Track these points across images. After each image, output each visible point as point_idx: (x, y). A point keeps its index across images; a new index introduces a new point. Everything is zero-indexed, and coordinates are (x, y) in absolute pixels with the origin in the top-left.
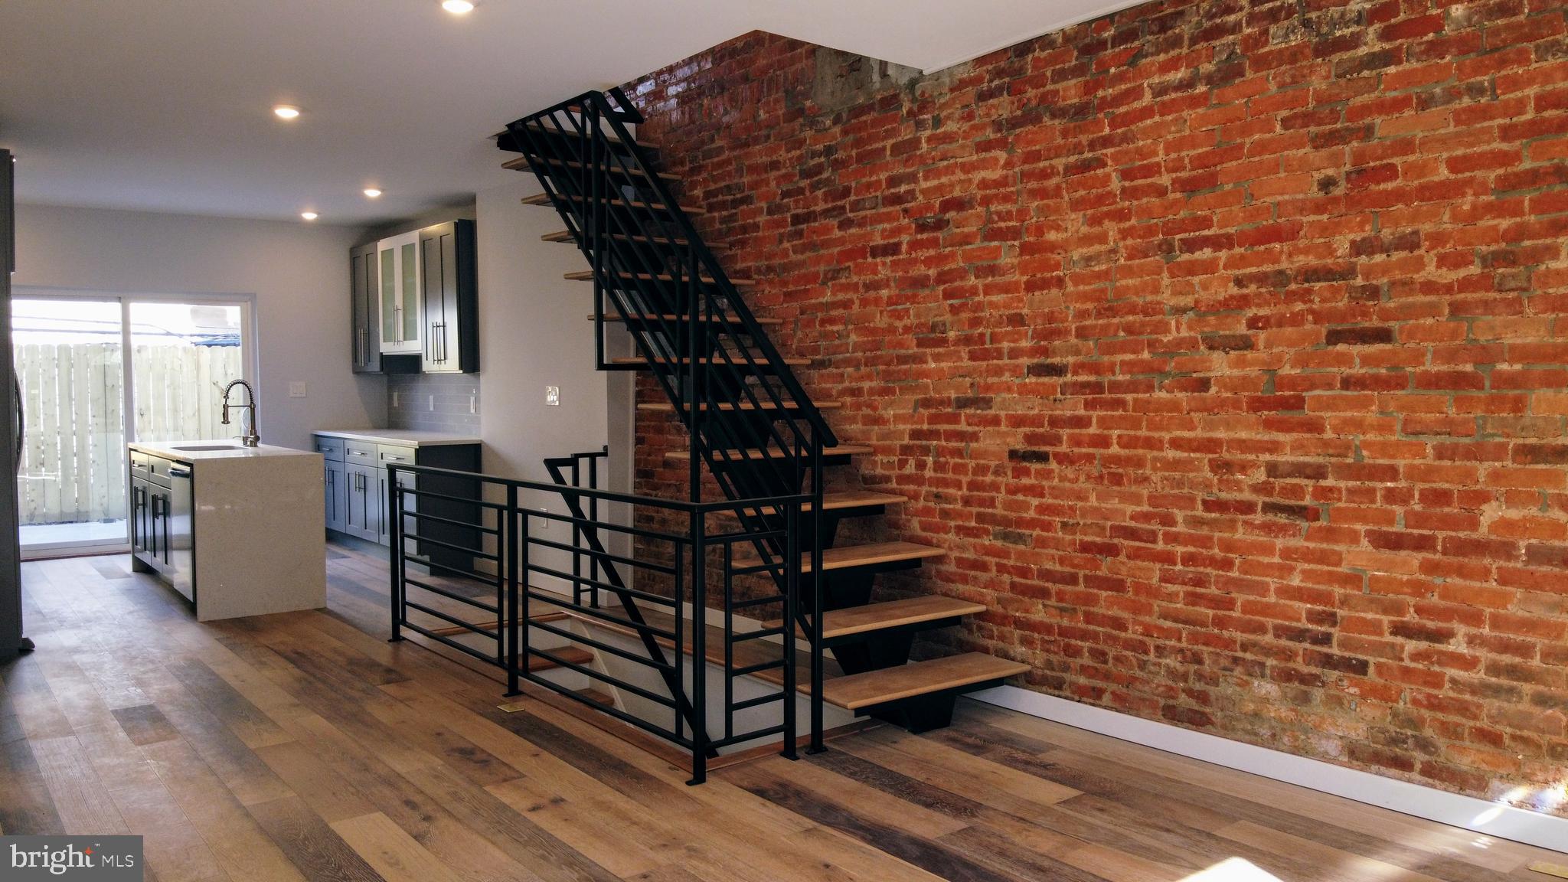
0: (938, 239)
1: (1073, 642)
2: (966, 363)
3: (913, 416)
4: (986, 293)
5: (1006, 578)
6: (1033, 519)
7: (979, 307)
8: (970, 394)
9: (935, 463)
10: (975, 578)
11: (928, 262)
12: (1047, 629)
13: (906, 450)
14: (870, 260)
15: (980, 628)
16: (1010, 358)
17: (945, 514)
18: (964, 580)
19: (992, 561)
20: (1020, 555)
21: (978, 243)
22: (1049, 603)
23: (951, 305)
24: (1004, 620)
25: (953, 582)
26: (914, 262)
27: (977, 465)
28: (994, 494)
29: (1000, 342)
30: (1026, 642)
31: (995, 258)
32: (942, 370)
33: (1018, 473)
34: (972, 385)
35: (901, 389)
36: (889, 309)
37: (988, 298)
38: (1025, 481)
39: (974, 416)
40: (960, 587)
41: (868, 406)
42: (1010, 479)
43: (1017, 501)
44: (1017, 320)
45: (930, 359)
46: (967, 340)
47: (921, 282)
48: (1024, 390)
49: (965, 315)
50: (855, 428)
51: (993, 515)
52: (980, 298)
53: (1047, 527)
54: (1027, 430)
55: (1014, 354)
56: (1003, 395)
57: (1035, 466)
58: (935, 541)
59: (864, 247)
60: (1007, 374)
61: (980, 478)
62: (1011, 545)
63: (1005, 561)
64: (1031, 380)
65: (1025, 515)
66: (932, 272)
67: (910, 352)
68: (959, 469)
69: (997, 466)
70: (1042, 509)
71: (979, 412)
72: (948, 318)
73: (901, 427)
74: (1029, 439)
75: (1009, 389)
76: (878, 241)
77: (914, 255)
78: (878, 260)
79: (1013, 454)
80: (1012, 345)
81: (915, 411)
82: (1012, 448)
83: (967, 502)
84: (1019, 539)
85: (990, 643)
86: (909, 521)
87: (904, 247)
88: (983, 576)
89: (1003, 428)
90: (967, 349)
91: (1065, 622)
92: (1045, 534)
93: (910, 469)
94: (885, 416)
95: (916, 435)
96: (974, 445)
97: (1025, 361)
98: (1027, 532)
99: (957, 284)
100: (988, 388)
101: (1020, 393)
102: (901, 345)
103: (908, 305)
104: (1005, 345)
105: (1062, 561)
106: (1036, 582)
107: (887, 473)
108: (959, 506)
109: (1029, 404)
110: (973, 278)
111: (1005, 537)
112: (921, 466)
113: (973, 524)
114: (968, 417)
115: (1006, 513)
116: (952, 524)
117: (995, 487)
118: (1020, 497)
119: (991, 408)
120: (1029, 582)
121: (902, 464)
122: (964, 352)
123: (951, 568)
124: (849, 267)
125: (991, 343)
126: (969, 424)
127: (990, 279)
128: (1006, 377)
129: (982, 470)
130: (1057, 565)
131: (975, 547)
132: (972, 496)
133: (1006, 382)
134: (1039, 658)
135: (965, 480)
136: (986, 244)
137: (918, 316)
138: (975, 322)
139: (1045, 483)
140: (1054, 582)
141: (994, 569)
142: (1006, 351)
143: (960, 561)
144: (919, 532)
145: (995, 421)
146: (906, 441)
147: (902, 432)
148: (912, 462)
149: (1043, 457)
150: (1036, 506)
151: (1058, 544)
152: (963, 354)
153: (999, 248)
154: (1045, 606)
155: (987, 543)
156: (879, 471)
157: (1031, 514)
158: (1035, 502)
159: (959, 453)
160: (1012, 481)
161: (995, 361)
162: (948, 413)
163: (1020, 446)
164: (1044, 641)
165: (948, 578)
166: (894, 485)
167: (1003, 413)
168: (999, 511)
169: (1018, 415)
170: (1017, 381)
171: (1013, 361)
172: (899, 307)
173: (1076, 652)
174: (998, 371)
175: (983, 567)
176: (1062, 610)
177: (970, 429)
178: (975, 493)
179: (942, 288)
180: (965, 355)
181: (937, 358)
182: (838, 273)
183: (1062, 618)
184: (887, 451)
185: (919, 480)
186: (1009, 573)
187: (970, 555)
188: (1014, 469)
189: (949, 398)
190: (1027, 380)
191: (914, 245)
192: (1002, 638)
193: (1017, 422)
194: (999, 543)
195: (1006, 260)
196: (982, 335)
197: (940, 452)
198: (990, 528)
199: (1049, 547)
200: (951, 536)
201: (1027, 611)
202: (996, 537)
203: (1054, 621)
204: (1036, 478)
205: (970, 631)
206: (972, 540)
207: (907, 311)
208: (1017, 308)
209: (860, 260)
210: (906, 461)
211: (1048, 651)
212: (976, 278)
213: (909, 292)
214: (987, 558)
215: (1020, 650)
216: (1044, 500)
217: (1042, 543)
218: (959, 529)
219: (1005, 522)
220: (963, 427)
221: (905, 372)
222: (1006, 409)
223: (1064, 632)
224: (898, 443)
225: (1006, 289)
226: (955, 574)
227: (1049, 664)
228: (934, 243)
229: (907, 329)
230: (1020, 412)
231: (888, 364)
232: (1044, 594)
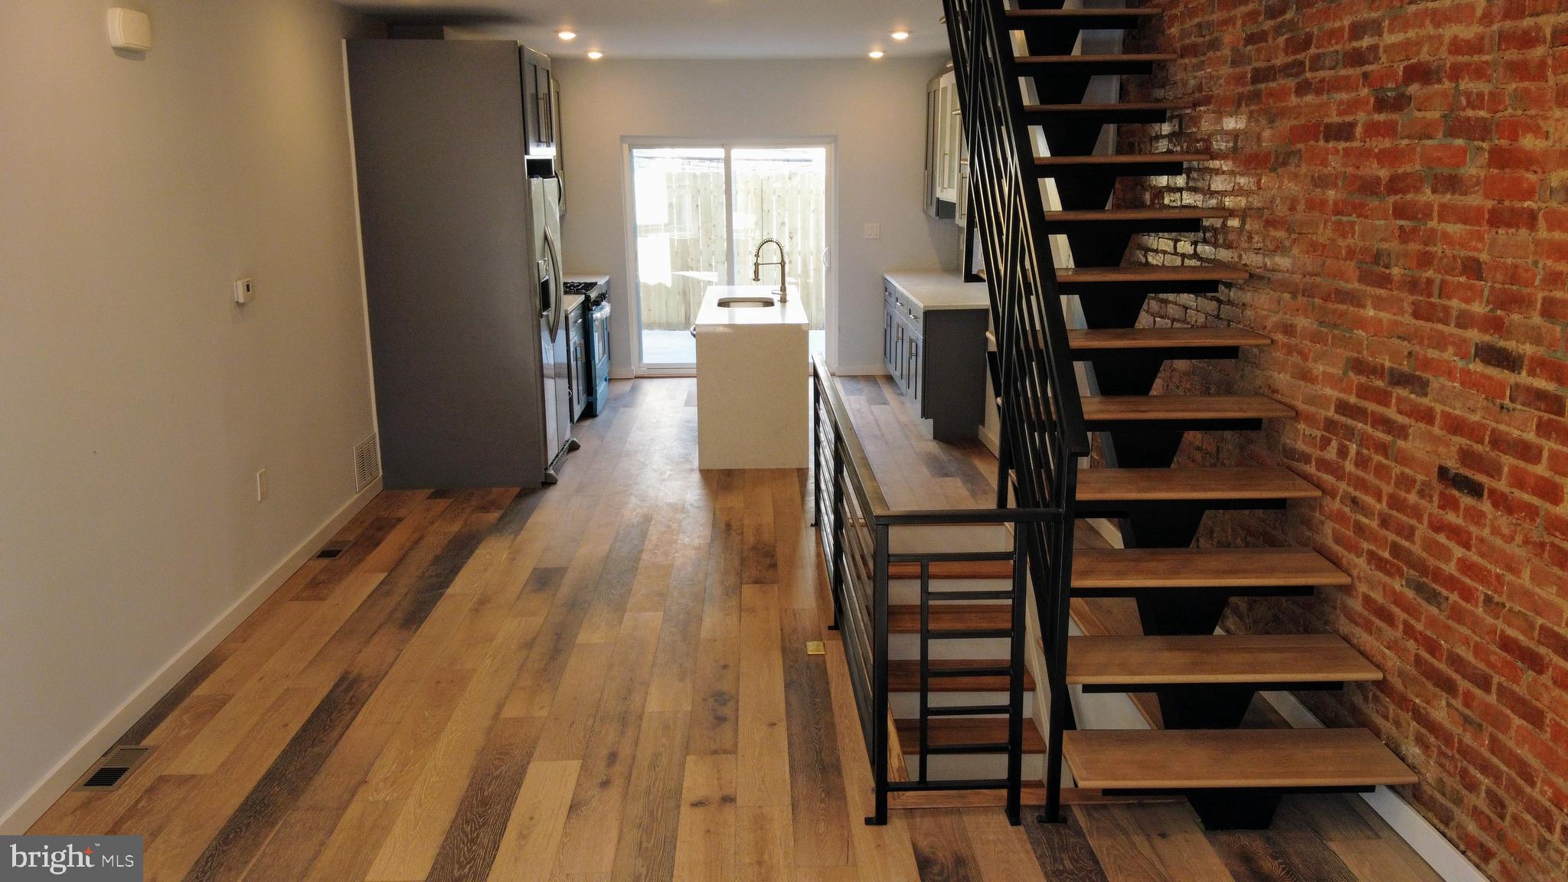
0: (1396, 123)
1: (1472, 770)
2: (1408, 319)
3: (1341, 380)
4: (1441, 219)
5: (1411, 645)
6: (1451, 577)
7: (1431, 238)
8: (1405, 367)
9: (1358, 453)
10: (1380, 630)
11: (1384, 157)
12: (1447, 738)
13: (1330, 425)
14: (1321, 143)
15: (1376, 699)
16: (1458, 325)
17: (1359, 529)
18: (1368, 627)
19: (1400, 614)
20: (1432, 622)
21: (1439, 139)
22: (1453, 701)
23: (1401, 227)
24: (1403, 702)
25: (1356, 623)
26: (1365, 154)
27: (1402, 474)
28: (1413, 522)
29: (1449, 298)
30: (1420, 740)
31: (1458, 165)
32: (1380, 321)
33: (1448, 503)
34: (1410, 353)
35: (1334, 338)
36: (1333, 218)
37: (1443, 225)
38: (1451, 517)
39: (1406, 399)
40: (1362, 637)
41: (1300, 353)
42: (1432, 507)
43: (1437, 543)
44: (1473, 269)
45: (1369, 303)
46: (1413, 285)
47: (1369, 187)
48: (1469, 381)
49: (1414, 247)
50: (1282, 379)
51: (1409, 552)
52: (1433, 224)
53: (1467, 594)
54: (1464, 442)
55: (1465, 321)
56: (1442, 380)
57: (1466, 500)
58: (1344, 561)
59: (1317, 126)
60: (1451, 350)
61: (1403, 494)
62: (1424, 604)
63: (1413, 622)
64: (1477, 367)
65: (1443, 566)
66: (1384, 173)
67: (1350, 286)
68: (1381, 471)
69: (1423, 483)
70: (1466, 567)
71: (1413, 396)
72: (1394, 246)
73: (1328, 391)
74: (1467, 457)
75: (1450, 374)
76: (1335, 119)
77: (1367, 145)
78: (1331, 145)
79: (1443, 472)
80: (1463, 306)
81: (1345, 373)
82: (1442, 463)
83: (1384, 523)
84: (1433, 597)
85: (1386, 726)
86: (1322, 523)
87: (1359, 130)
88: (1390, 633)
89: (1436, 430)
90: (1411, 298)
91: (1468, 739)
92: (1463, 604)
93: (1331, 453)
94: (1315, 372)
95: (1343, 407)
96: (1401, 443)
97: (1474, 335)
98: (1445, 592)
99: (1410, 196)
100: (1427, 364)
101: (1463, 384)
102: (1341, 275)
103: (1354, 218)
104: (1455, 303)
105: (1478, 650)
106: (1442, 666)
107: (1308, 450)
108: (1374, 524)
109: (1471, 403)
110: (1428, 191)
111: (1419, 588)
112: (1343, 452)
113: (1386, 555)
114: (1399, 400)
115: (1424, 555)
116: (1365, 546)
117: (1416, 512)
118: (1442, 538)
119: (1426, 395)
120: (1436, 663)
121: (1325, 443)
122: (1408, 299)
123: (1356, 605)
124: (1300, 151)
125: (1440, 297)
126: (1400, 412)
127: (1448, 196)
128: (1449, 354)
129: (1406, 483)
130: (1470, 653)
131: (1384, 588)
132: (1390, 516)
133: (1448, 362)
134: (1432, 772)
135: (1387, 489)
136: (1449, 141)
137: (1363, 236)
138: (1425, 260)
139: (1473, 529)
140: (1464, 677)
141: (1401, 627)
142: (1454, 314)
143: (1367, 600)
144: (1330, 542)
145: (1427, 416)
146: (1331, 413)
147: (1328, 399)
148: (1334, 444)
149: (1476, 490)
150: (1459, 559)
151: (1475, 624)
152: (1405, 305)
153: (1464, 151)
154: (1448, 705)
155: (1398, 587)
156: (1300, 446)
157: (1450, 568)
158: (1458, 552)
159: (1383, 448)
160: (1436, 511)
161: (1440, 326)
162: (1378, 387)
163: (1453, 464)
164: (1441, 753)
165: (1352, 618)
166: (1311, 469)
167: (1438, 408)
168: (1417, 549)
169: (1456, 417)
170: (1461, 364)
171: (1460, 332)
172: (1345, 219)
173: (1472, 787)
174: (1441, 342)
175: (1389, 619)
176: (1466, 720)
177: (1400, 419)
178: (1394, 513)
179: (1391, 199)
180: (1407, 307)
181: (1379, 303)
182: (1289, 157)
183: (1464, 730)
184: (1310, 419)
185: (1339, 473)
186: (1416, 640)
187: (1377, 596)
188: (1442, 495)
189: (1383, 366)
190: (1471, 366)
191: (1373, 130)
192: (1397, 724)
193: (1456, 426)
194: (1410, 594)
195: (1473, 169)
196: (1430, 282)
197: (1364, 441)
198: (1405, 569)
199: (1464, 624)
200: (1361, 561)
201: (1428, 702)
202: (1409, 583)
203: (1456, 730)
204: (1464, 517)
205: (1366, 699)
206: (1385, 579)
207: (1352, 224)
208: (1476, 249)
209: (1312, 143)
210: (1329, 441)
211: (1442, 766)
212: (1434, 191)
213: (1357, 199)
214: (1396, 610)
215: (1413, 751)
216: (1469, 553)
217: (1457, 614)
218: (1372, 556)
219: (1421, 567)
220: (1391, 413)
221: (1342, 315)
222: (1444, 403)
223: (1464, 751)
224: (1323, 413)
225: (1465, 216)
226: (1360, 615)
227: (1440, 785)
228: (1390, 130)
229: (1351, 253)
230: (1457, 412)
231: (1325, 299)
232: (1450, 688)
